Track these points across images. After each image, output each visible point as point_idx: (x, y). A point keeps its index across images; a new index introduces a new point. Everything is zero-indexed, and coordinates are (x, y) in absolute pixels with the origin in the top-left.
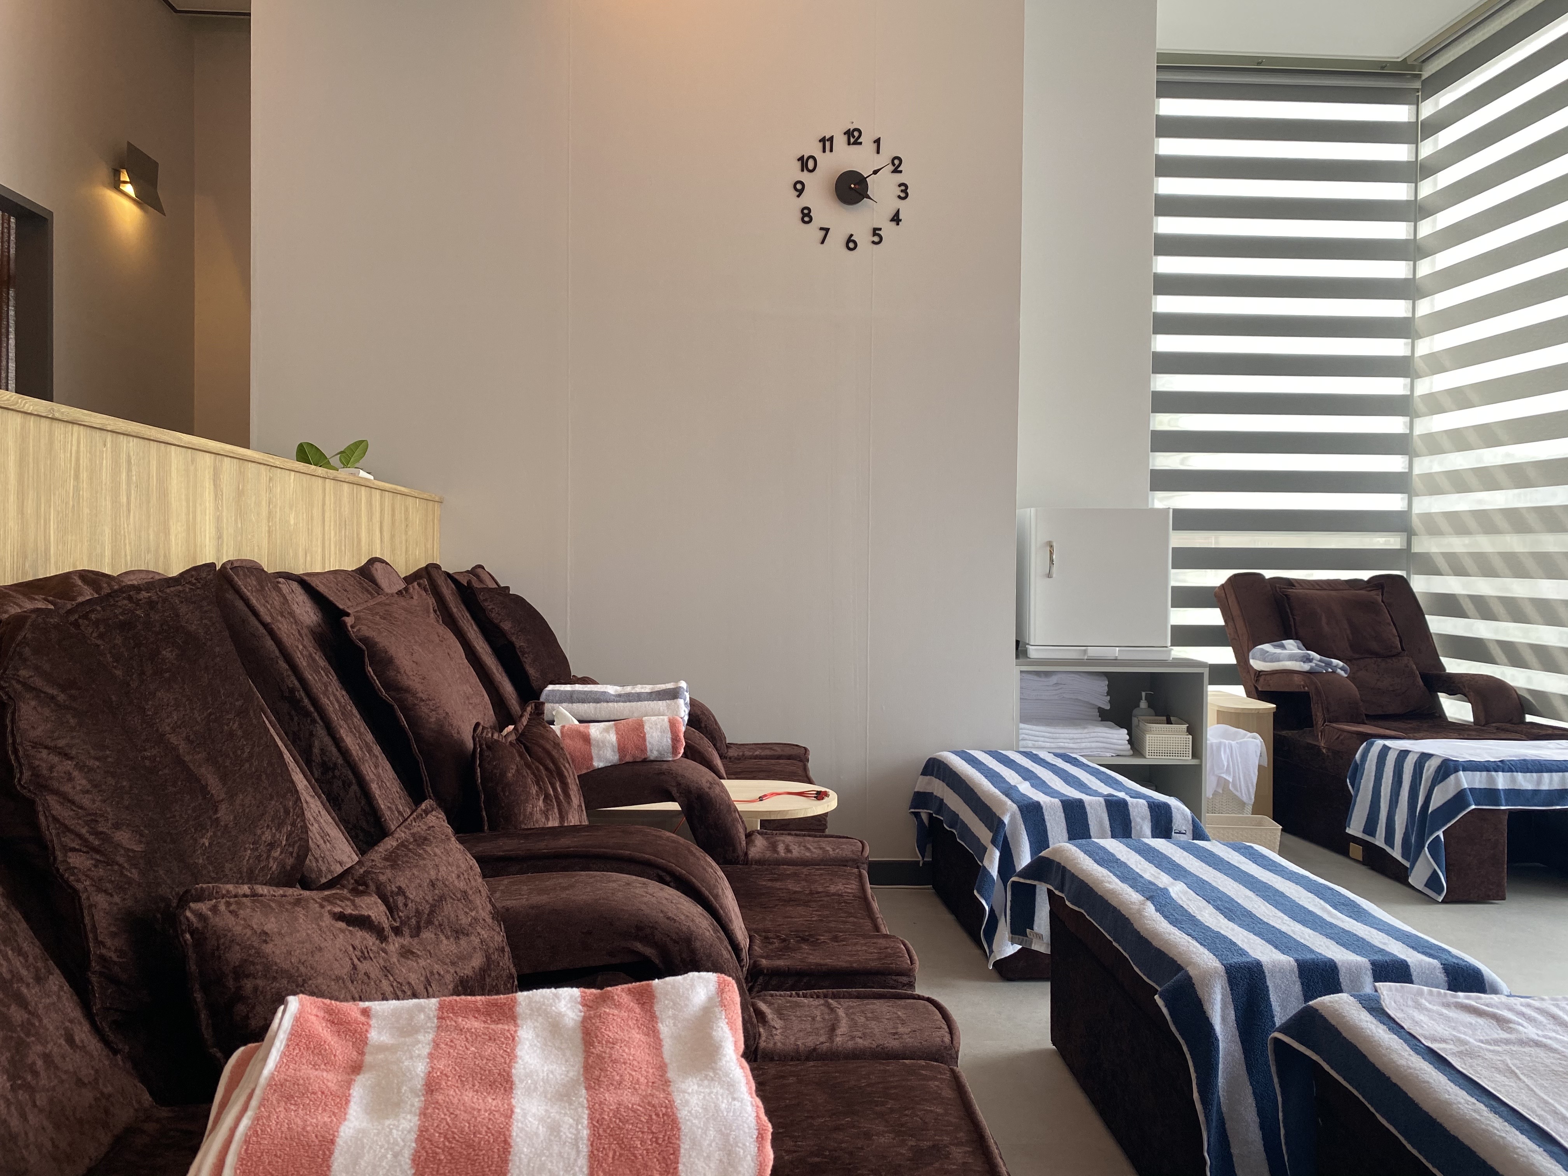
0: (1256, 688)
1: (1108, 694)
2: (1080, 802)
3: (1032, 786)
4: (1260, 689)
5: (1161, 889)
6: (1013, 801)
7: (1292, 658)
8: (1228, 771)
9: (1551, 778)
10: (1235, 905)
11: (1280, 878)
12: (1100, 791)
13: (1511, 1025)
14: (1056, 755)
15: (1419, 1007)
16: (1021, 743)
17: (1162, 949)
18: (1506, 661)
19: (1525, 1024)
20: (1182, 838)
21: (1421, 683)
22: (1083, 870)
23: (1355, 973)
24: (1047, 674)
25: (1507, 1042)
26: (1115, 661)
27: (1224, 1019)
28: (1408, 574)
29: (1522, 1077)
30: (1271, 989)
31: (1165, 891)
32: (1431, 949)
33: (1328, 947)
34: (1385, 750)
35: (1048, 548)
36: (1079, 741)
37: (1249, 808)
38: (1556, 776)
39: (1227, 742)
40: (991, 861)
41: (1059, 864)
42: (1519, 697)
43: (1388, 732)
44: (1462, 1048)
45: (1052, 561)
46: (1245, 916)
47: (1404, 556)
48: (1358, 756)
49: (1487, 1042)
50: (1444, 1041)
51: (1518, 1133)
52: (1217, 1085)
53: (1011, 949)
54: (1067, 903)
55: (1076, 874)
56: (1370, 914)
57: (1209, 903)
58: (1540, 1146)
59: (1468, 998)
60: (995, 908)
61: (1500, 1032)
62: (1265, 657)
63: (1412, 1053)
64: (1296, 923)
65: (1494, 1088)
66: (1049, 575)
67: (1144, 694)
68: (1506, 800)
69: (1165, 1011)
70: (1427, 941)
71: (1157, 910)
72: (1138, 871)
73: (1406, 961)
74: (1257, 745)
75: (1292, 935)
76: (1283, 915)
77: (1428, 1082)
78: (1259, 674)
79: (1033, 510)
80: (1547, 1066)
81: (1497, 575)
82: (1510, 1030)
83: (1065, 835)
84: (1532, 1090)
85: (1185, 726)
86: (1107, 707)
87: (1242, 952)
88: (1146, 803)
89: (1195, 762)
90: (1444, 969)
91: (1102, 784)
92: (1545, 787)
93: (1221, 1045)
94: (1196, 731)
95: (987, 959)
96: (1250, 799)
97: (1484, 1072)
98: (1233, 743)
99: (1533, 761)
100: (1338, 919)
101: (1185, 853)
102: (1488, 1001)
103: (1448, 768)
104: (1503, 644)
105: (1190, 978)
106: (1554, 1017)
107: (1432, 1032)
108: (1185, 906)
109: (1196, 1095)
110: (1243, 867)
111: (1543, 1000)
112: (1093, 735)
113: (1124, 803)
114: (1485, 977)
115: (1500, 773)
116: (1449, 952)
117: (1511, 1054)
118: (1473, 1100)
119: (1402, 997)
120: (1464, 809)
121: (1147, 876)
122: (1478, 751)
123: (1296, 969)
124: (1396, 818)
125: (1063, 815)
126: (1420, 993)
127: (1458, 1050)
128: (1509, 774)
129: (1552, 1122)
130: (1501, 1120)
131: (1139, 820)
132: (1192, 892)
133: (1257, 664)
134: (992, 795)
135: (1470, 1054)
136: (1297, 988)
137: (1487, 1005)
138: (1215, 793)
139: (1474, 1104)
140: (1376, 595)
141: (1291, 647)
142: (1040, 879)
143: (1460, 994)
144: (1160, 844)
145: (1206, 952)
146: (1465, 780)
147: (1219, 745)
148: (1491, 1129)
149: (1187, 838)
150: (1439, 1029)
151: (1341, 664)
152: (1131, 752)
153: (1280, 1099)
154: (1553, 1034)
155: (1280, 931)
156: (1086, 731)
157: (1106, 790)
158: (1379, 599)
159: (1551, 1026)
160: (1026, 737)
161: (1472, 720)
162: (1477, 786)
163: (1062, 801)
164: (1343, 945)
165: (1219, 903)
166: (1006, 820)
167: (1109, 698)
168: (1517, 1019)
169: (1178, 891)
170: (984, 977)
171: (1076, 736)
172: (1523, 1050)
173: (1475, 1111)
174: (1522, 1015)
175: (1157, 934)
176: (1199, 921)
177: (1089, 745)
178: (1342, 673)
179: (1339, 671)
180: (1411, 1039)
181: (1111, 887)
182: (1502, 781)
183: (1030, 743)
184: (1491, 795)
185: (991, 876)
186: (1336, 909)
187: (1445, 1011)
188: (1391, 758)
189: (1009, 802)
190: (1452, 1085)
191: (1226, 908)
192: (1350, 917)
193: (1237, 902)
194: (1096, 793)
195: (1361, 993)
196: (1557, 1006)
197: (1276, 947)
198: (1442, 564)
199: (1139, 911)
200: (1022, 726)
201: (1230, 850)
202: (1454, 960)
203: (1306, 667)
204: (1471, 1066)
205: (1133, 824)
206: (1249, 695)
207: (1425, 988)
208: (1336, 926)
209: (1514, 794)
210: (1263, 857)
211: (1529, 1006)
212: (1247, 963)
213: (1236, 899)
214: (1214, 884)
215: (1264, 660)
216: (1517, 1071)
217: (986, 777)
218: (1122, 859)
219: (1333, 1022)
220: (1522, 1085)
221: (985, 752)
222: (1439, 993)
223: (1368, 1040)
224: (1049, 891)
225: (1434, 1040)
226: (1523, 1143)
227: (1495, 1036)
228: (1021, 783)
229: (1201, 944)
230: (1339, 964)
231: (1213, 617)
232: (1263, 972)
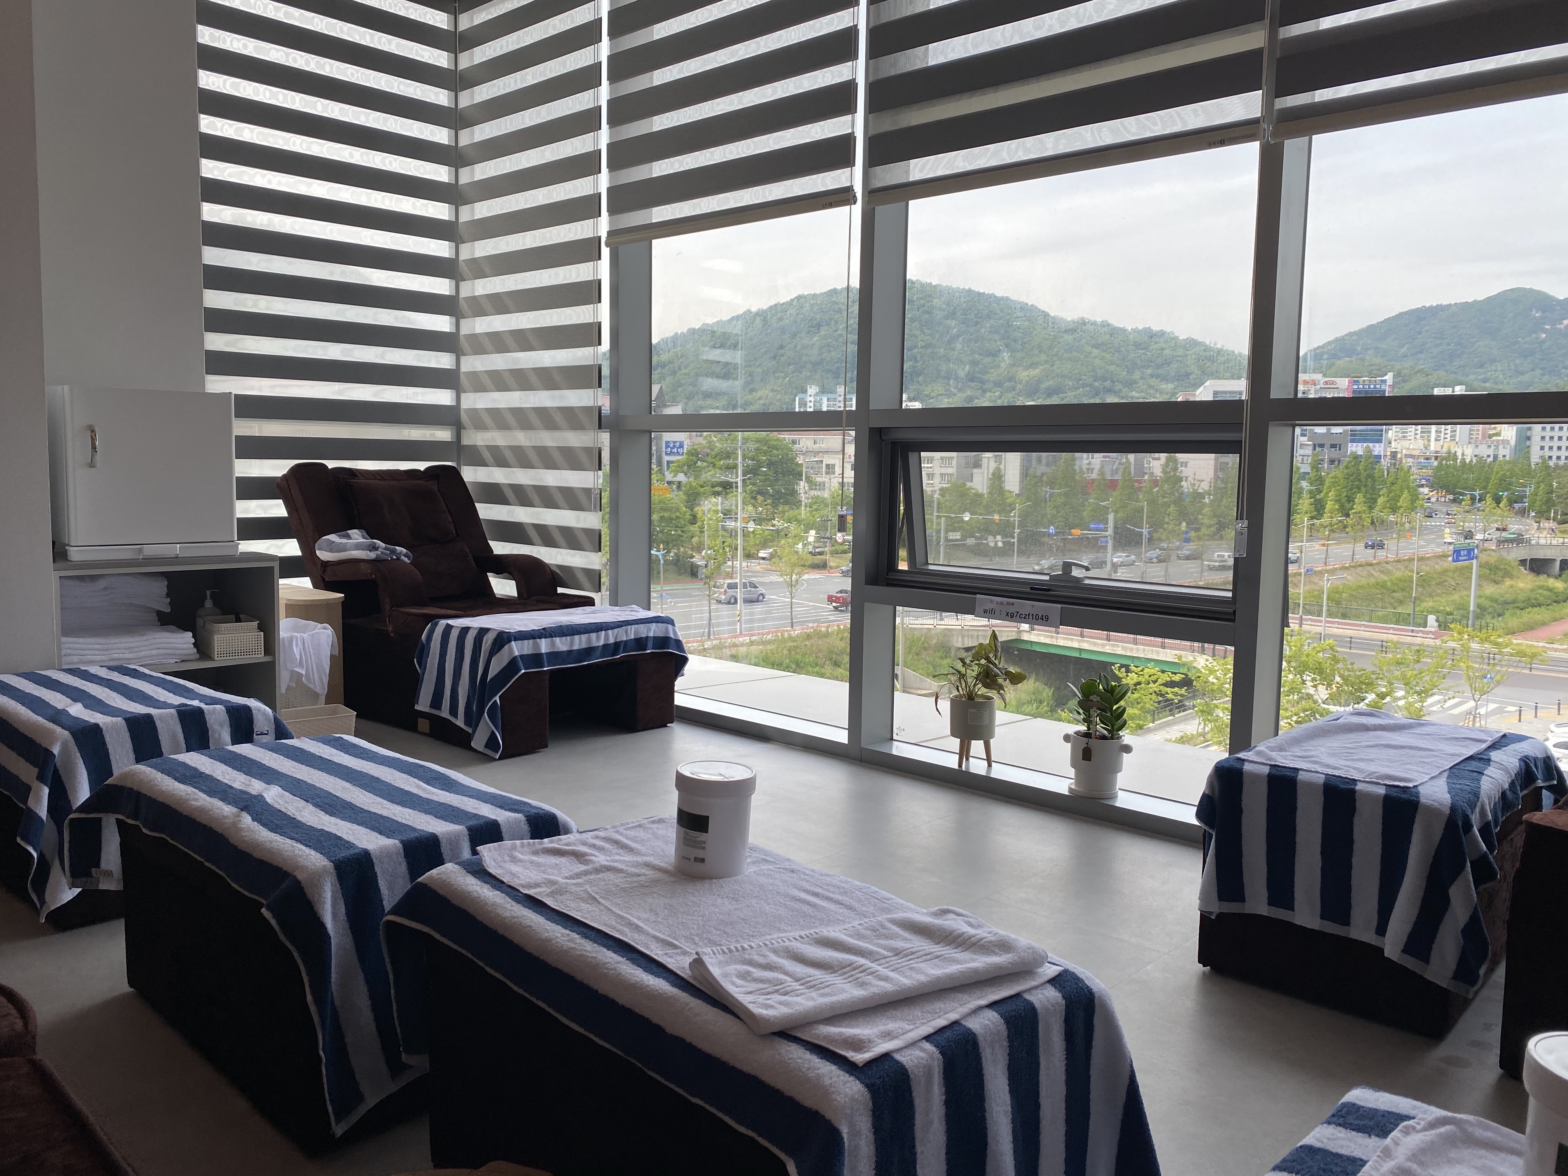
0: (323, 579)
1: (168, 595)
2: (149, 717)
3: (86, 707)
4: (327, 579)
5: (255, 797)
6: (63, 728)
7: (358, 547)
8: (301, 665)
9: (580, 638)
10: (334, 798)
11: (373, 764)
12: (169, 702)
13: (587, 858)
14: (110, 668)
15: (514, 860)
16: (64, 659)
17: (264, 859)
18: (540, 541)
19: (597, 854)
20: (265, 739)
21: (474, 565)
22: (163, 791)
23: (454, 841)
24: (93, 578)
25: (586, 873)
26: (176, 560)
27: (335, 915)
28: (459, 464)
29: (600, 900)
30: (379, 874)
31: (260, 798)
32: (514, 804)
33: (428, 823)
34: (449, 628)
35: (89, 434)
36: (135, 650)
37: (323, 699)
38: (584, 637)
39: (298, 635)
40: (38, 800)
41: (131, 789)
42: (553, 572)
43: (450, 612)
44: (553, 888)
45: (94, 447)
46: (346, 808)
47: (456, 448)
48: (424, 637)
49: (571, 877)
50: (537, 885)
51: (605, 950)
52: (330, 982)
53: (69, 894)
54: (145, 831)
55: (153, 797)
56: (459, 783)
57: (308, 801)
58: (623, 957)
59: (552, 842)
60: (44, 851)
61: (579, 865)
62: (331, 547)
63: (514, 903)
64: (395, 806)
65: (582, 917)
66: (92, 465)
67: (208, 593)
68: (548, 662)
69: (273, 922)
70: (511, 799)
71: (254, 820)
72: (226, 781)
73: (496, 821)
74: (329, 635)
75: (394, 818)
76: (382, 800)
77: (530, 926)
78: (326, 564)
79: (66, 388)
80: (617, 886)
81: (532, 467)
82: (586, 862)
83: (132, 756)
84: (610, 910)
85: (255, 624)
86: (168, 610)
87: (349, 845)
88: (223, 708)
89: (268, 659)
90: (527, 820)
91: (171, 695)
92: (576, 647)
93: (333, 942)
94: (268, 628)
95: (38, 912)
96: (324, 689)
97: (573, 905)
98: (305, 635)
99: (567, 626)
100: (433, 793)
101: (275, 755)
102: (566, 841)
103: (503, 639)
104: (538, 527)
105: (299, 882)
106: (616, 842)
107: (528, 880)
108: (283, 810)
109: (309, 998)
110: (335, 759)
111: (606, 829)
112: (152, 641)
113: (200, 711)
114: (559, 820)
115: (543, 640)
116: (529, 804)
117: (590, 882)
118: (567, 932)
119: (499, 855)
120: (516, 674)
121: (237, 785)
122: (525, 622)
123: (402, 851)
124: (460, 689)
125: (128, 734)
126: (514, 848)
127: (549, 890)
128: (549, 639)
129: (629, 934)
130: (591, 943)
131: (216, 727)
132: (288, 794)
133: (323, 555)
134: (35, 726)
135: (559, 891)
136: (403, 868)
137: (567, 845)
138: (289, 688)
139: (568, 935)
140: (433, 486)
141: (357, 536)
142: (107, 810)
143: (546, 840)
144: (244, 749)
145: (313, 852)
146: (517, 649)
147: (291, 640)
148: (584, 953)
149: (269, 739)
150: (532, 875)
151: (404, 550)
152: (198, 656)
153: (391, 977)
154: (618, 857)
155: (381, 816)
156: (144, 638)
157: (177, 700)
158: (435, 488)
159: (614, 851)
160: (69, 651)
161: (516, 595)
162: (526, 652)
163: (126, 719)
164: (441, 818)
165: (318, 800)
166: (56, 750)
167: (169, 600)
168: (590, 851)
169: (273, 795)
170: (34, 932)
171: (131, 645)
172: (598, 876)
173: (569, 941)
174: (594, 846)
175: (258, 845)
176: (299, 822)
177: (148, 653)
178: (406, 560)
179: (403, 557)
180: (511, 891)
181: (198, 804)
182: (544, 646)
183: (75, 659)
184: (536, 659)
185: (40, 818)
186: (429, 785)
187: (535, 858)
188: (454, 635)
189: (59, 729)
190: (549, 923)
191: (326, 804)
192: (443, 789)
193: (335, 796)
194: (165, 705)
195: (461, 860)
196: (617, 832)
197: (381, 833)
198: (487, 455)
199: (235, 824)
200: (64, 639)
201: (320, 744)
202: (535, 811)
203: (372, 555)
204: (562, 902)
205: (210, 732)
206: (316, 586)
207: (518, 842)
208: (432, 801)
209: (554, 656)
210: (355, 746)
211: (597, 837)
212: (355, 854)
213: (334, 793)
214: (310, 781)
215: (331, 551)
216: (597, 896)
217: (23, 704)
218: (207, 772)
219: (442, 893)
220: (602, 907)
221: (18, 675)
222: (529, 843)
223: (476, 901)
224: (119, 822)
225: (530, 886)
226: (611, 958)
227: (576, 870)
228: (71, 705)
229: (306, 846)
230: (440, 836)
231: (276, 509)
232: (372, 860)
